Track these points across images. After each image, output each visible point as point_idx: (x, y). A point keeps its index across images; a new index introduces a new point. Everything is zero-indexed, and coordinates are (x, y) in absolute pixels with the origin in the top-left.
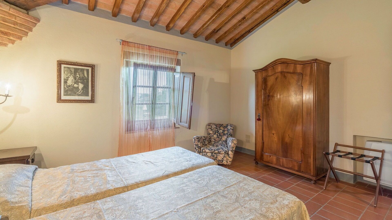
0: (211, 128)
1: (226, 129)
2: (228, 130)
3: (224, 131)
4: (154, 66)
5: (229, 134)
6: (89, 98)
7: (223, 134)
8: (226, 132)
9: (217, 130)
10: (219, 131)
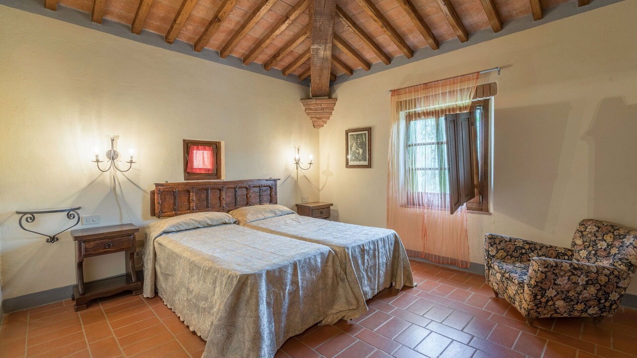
0: (582, 232)
1: (617, 243)
2: (621, 246)
3: (610, 246)
4: (433, 113)
5: (620, 259)
6: (366, 163)
7: (604, 254)
8: (614, 251)
9: (594, 238)
10: (597, 244)
